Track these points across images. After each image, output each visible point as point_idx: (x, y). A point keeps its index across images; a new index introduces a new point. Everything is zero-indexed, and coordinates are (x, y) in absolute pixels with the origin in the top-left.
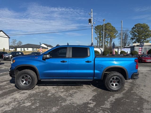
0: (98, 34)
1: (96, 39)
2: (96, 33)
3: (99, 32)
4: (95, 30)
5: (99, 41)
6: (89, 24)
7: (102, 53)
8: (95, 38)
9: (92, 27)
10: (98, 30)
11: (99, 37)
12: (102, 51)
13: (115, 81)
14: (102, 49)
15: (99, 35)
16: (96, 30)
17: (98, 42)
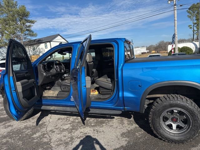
0: (194, 18)
1: (191, 28)
2: (190, 17)
3: (196, 16)
4: (188, 12)
5: (196, 30)
6: (169, 2)
7: (198, 50)
8: (189, 26)
9: (175, 6)
10: (194, 12)
11: (195, 24)
12: (198, 47)
13: (177, 119)
14: (197, 43)
15: (196, 20)
16: (190, 13)
17: (195, 32)
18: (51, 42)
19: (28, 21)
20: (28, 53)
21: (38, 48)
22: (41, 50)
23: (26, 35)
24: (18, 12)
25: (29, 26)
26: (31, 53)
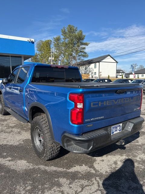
18: (100, 63)
19: (82, 44)
20: (81, 72)
21: (89, 68)
22: (91, 70)
23: (79, 56)
24: (76, 36)
25: (84, 48)
26: (83, 72)
